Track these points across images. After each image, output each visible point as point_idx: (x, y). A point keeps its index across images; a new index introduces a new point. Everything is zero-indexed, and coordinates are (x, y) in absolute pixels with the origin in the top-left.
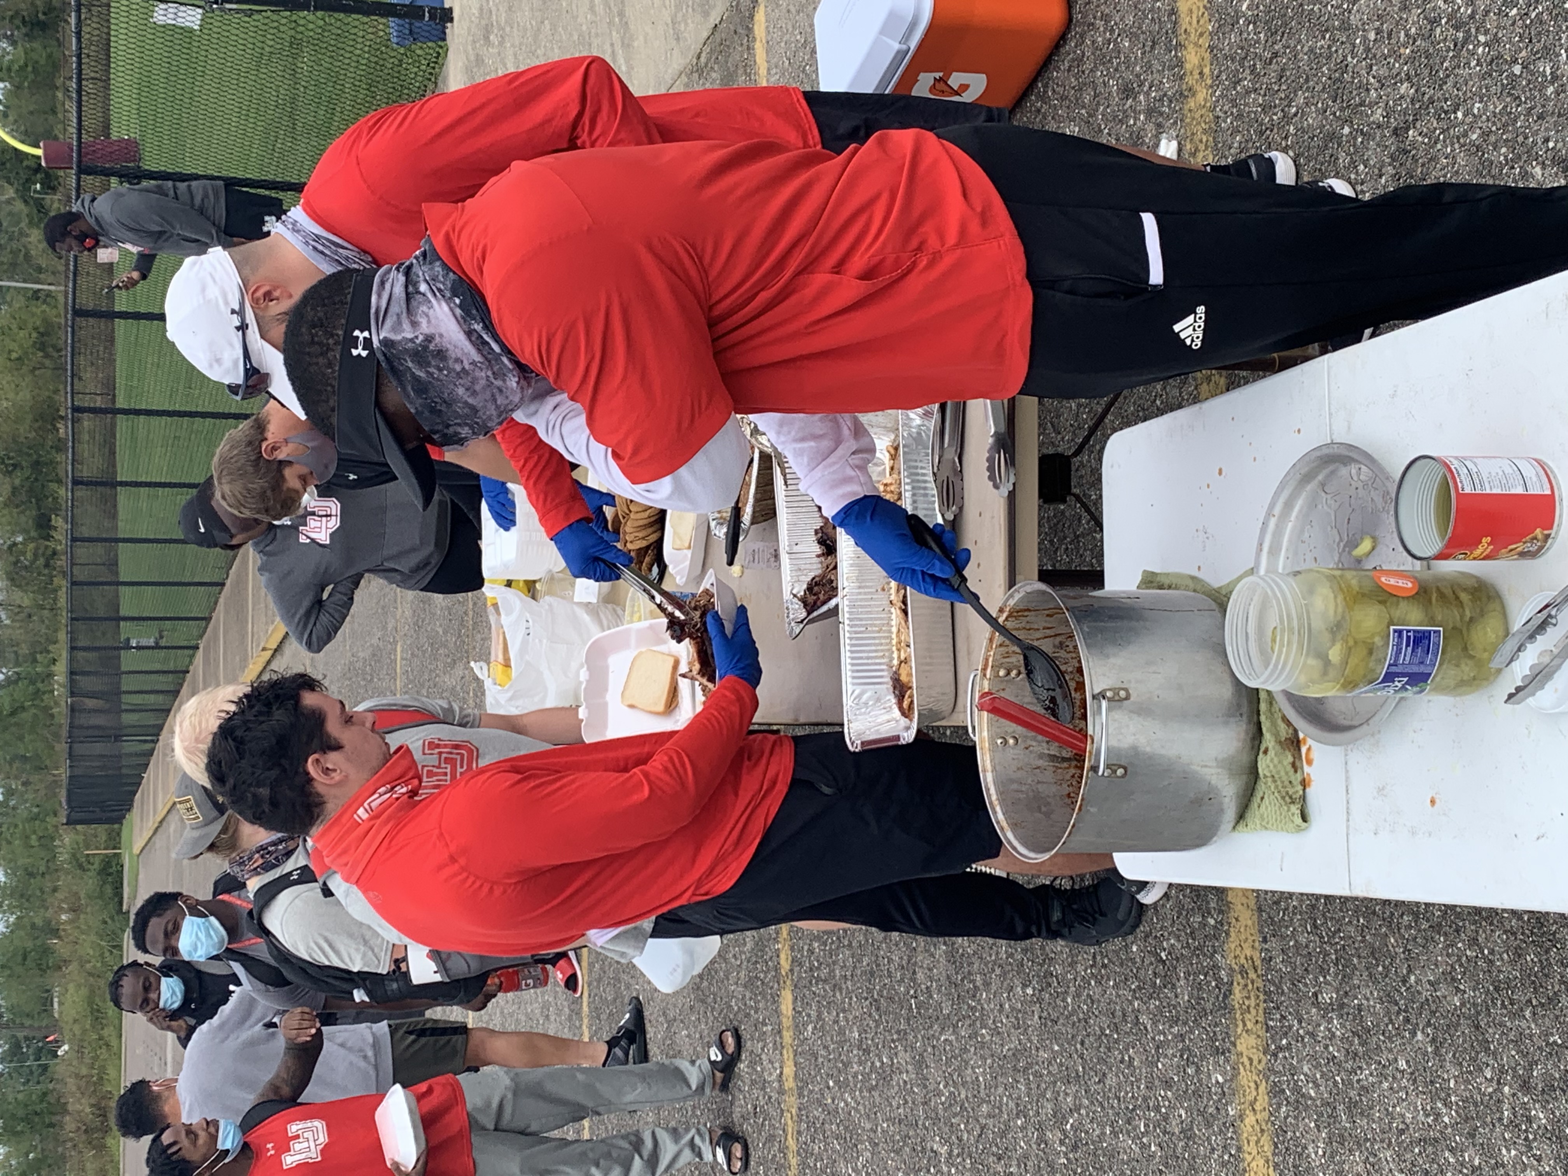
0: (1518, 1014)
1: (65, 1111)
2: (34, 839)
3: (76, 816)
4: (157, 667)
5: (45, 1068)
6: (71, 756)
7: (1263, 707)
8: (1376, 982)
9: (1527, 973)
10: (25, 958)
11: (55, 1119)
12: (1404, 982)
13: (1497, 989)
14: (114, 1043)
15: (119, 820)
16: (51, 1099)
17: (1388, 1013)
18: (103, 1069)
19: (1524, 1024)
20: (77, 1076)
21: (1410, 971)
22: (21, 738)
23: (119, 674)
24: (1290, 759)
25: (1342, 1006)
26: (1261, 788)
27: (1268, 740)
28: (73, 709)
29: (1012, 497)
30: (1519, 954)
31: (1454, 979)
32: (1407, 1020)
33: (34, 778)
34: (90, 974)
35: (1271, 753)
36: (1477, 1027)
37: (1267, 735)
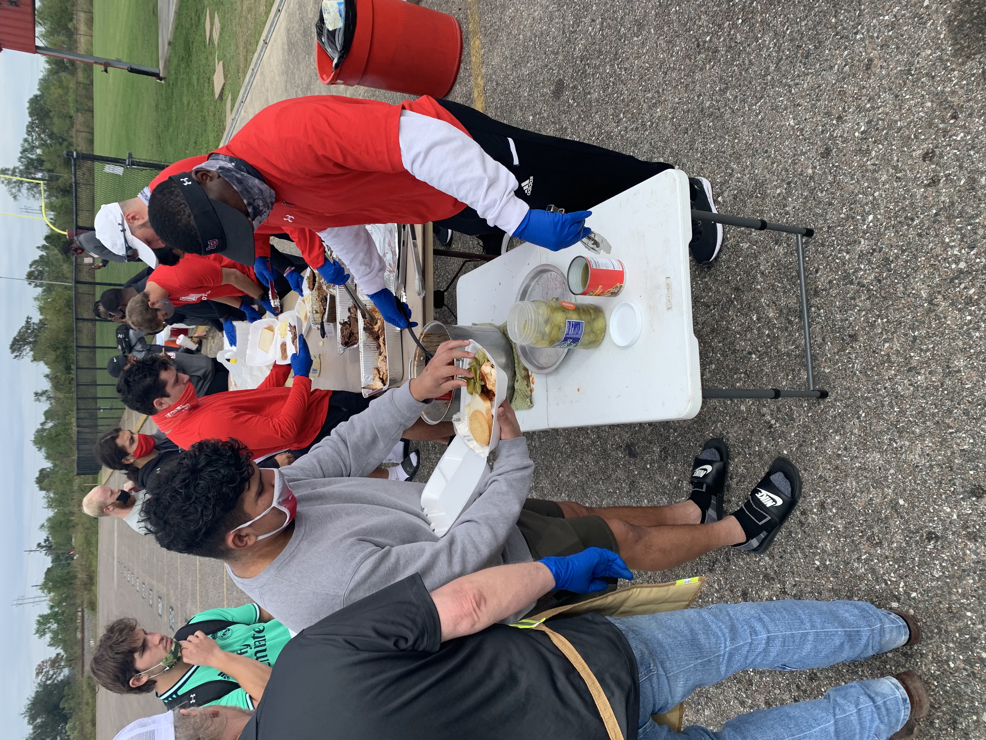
0: (598, 483)
1: (75, 577)
2: (64, 481)
3: (81, 472)
4: (110, 416)
5: (69, 564)
6: (78, 449)
7: (516, 365)
8: (548, 478)
9: (600, 468)
10: (61, 524)
11: (73, 581)
12: (558, 476)
13: (590, 475)
14: (95, 552)
15: (97, 473)
16: (71, 574)
17: (552, 488)
18: (91, 562)
19: (599, 486)
20: (81, 565)
21: (560, 473)
22: (59, 446)
23: (97, 419)
24: (526, 383)
25: (536, 487)
26: (516, 394)
27: (518, 376)
28: (78, 432)
29: (424, 299)
30: (597, 462)
31: (575, 474)
32: (559, 490)
33: (65, 459)
34: (86, 529)
35: (519, 381)
36: (583, 489)
37: (518, 375)
